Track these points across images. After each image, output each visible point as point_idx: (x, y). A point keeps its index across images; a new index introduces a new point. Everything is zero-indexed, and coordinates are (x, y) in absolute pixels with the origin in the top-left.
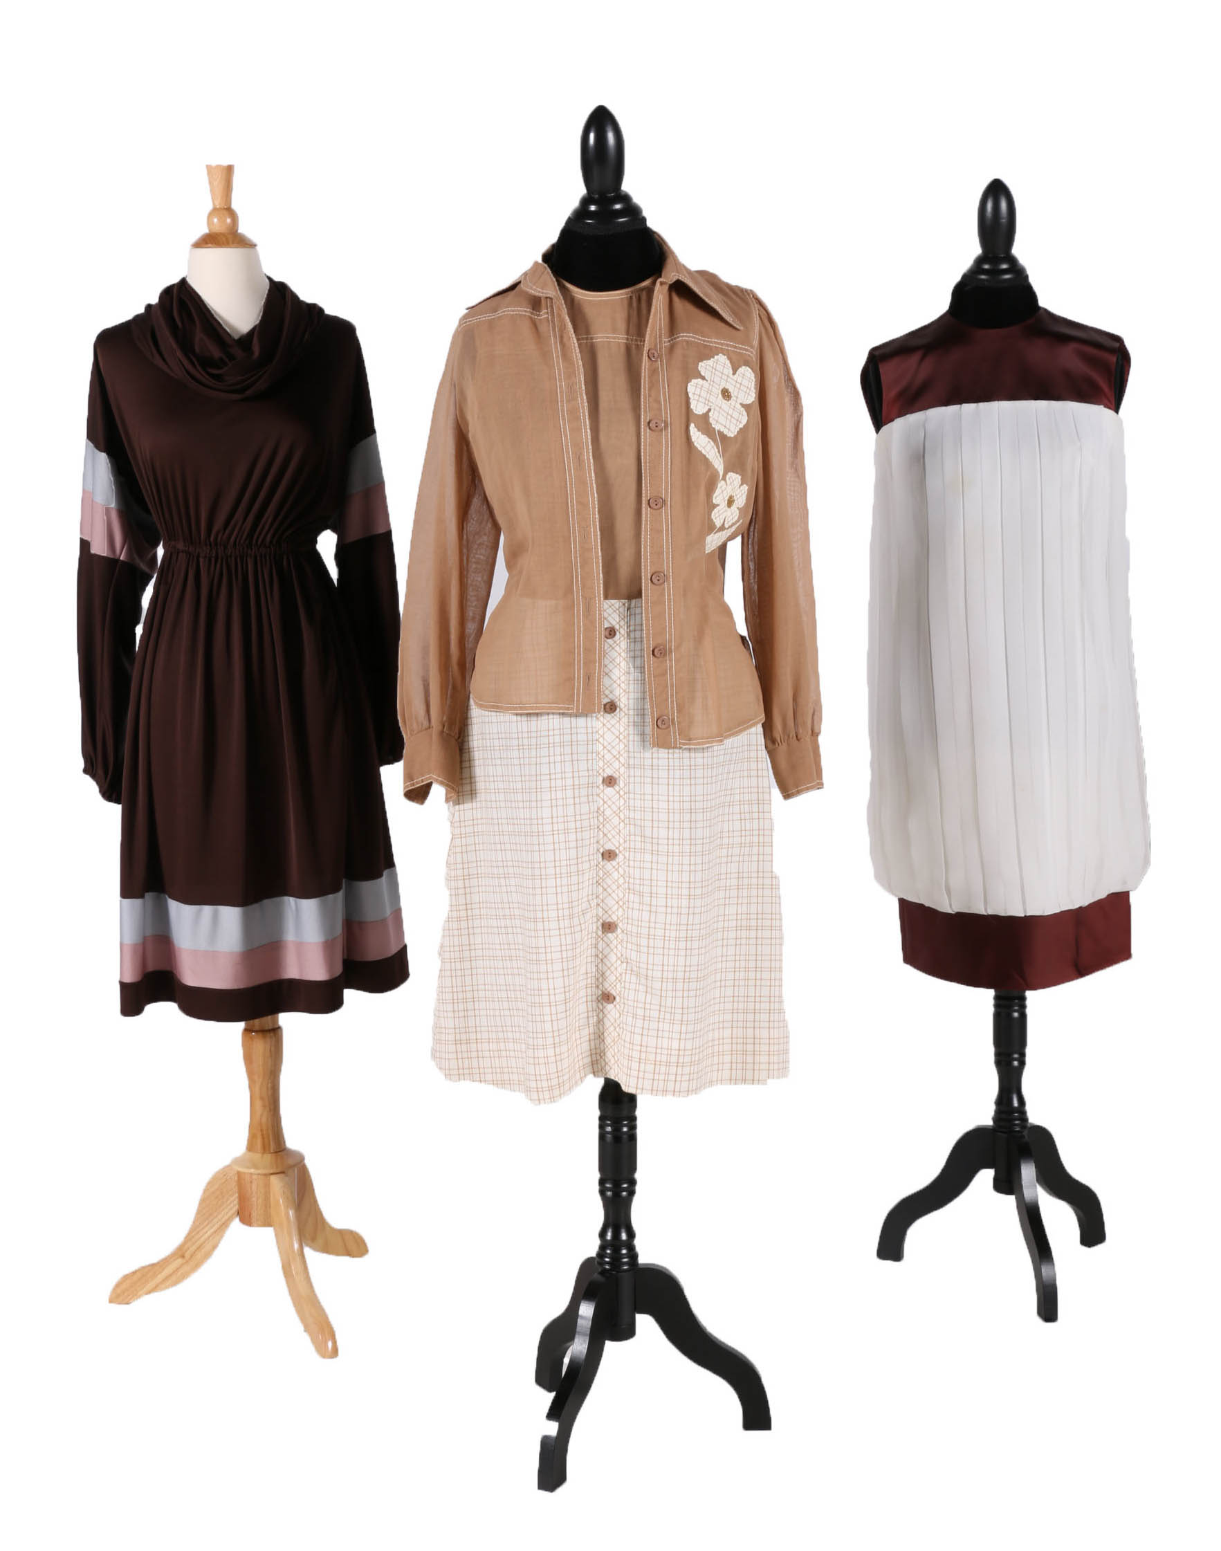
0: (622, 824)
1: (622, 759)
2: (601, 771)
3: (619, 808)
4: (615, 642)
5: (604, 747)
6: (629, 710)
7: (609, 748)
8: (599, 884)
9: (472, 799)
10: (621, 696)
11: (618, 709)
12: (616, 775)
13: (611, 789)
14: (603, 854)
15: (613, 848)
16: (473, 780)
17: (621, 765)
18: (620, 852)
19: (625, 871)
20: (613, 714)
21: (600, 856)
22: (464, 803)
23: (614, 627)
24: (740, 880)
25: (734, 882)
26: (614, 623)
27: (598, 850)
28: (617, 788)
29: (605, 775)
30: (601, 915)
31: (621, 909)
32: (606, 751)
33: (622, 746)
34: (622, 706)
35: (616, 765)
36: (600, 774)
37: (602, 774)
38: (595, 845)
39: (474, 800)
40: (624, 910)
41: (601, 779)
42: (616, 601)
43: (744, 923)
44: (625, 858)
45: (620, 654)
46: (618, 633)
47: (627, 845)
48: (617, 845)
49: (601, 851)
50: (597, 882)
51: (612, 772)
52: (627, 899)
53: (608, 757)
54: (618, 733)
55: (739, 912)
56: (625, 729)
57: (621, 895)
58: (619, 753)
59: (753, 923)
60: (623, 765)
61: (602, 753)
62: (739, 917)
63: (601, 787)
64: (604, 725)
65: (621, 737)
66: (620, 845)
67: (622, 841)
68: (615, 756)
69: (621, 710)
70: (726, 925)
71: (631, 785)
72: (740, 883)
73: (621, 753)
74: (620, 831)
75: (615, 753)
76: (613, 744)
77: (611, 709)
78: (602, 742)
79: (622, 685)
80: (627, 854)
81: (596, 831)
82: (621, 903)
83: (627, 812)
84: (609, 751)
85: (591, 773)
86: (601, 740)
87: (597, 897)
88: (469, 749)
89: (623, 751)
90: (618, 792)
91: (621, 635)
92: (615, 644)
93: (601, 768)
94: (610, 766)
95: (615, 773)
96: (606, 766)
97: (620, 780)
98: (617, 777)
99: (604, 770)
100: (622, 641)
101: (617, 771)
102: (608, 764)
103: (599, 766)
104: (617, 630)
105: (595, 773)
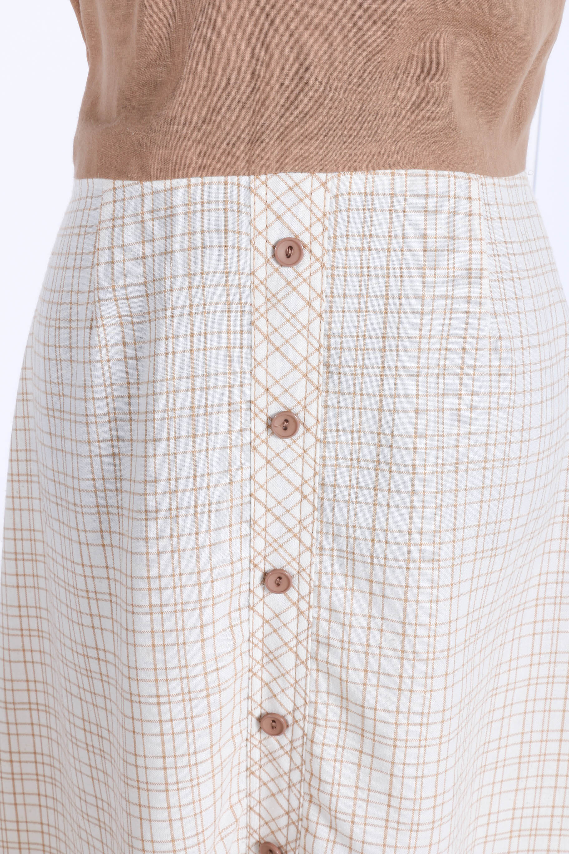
0: (302, 669)
1: (306, 538)
2: (258, 560)
3: (296, 637)
4: (300, 275)
5: (268, 510)
6: (325, 430)
7: (278, 511)
8: (253, 773)
10: (309, 400)
11: (301, 429)
12: (292, 570)
13: (281, 596)
14: (260, 719)
15: (282, 712)
17: (303, 548)
18: (295, 721)
19: (303, 762)
20: (288, 441)
21: (254, 721)
23: (297, 237)
24: (526, 747)
25: (513, 751)
26: (298, 229)
27: (250, 713)
28: (292, 593)
29: (268, 568)
30: (256, 827)
31: (292, 829)
32: (270, 518)
33: (307, 508)
34: (310, 422)
35: (293, 547)
36: (256, 566)
37: (262, 566)
38: (245, 703)
40: (299, 832)
41: (259, 575)
42: (305, 175)
43: (527, 823)
44: (304, 735)
45: (309, 304)
46: (306, 253)
47: (309, 710)
48: (290, 707)
49: (257, 713)
50: (247, 769)
51: (284, 563)
52: (305, 815)
53: (276, 530)
54: (297, 481)
55: (519, 805)
56: (316, 474)
57: (295, 803)
58: (300, 522)
59: (544, 823)
60: (310, 549)
61: (262, 523)
62: (518, 813)
63: (259, 591)
64: (268, 462)
65: (307, 490)
66: (296, 708)
67: (300, 702)
68: (290, 530)
69: (308, 430)
70: (492, 831)
71: (325, 593)
72: (525, 752)
73: (305, 523)
74: (296, 682)
75: (292, 522)
76: (288, 504)
77: (286, 429)
78: (263, 500)
79: (313, 376)
80: (309, 727)
81: (246, 676)
82: (294, 816)
83: (312, 645)
84: (278, 518)
85: (237, 566)
86: (261, 494)
87: (249, 795)
89: (310, 519)
90: (296, 604)
91: (313, 259)
92: (300, 280)
93: (259, 554)
94: (280, 550)
95: (289, 563)
96: (269, 549)
97: (301, 580)
98: (295, 573)
99: (265, 558)
100: (316, 272)
101: (294, 559)
102: (275, 545)
103: (255, 550)
104: (305, 246)
105: (246, 563)
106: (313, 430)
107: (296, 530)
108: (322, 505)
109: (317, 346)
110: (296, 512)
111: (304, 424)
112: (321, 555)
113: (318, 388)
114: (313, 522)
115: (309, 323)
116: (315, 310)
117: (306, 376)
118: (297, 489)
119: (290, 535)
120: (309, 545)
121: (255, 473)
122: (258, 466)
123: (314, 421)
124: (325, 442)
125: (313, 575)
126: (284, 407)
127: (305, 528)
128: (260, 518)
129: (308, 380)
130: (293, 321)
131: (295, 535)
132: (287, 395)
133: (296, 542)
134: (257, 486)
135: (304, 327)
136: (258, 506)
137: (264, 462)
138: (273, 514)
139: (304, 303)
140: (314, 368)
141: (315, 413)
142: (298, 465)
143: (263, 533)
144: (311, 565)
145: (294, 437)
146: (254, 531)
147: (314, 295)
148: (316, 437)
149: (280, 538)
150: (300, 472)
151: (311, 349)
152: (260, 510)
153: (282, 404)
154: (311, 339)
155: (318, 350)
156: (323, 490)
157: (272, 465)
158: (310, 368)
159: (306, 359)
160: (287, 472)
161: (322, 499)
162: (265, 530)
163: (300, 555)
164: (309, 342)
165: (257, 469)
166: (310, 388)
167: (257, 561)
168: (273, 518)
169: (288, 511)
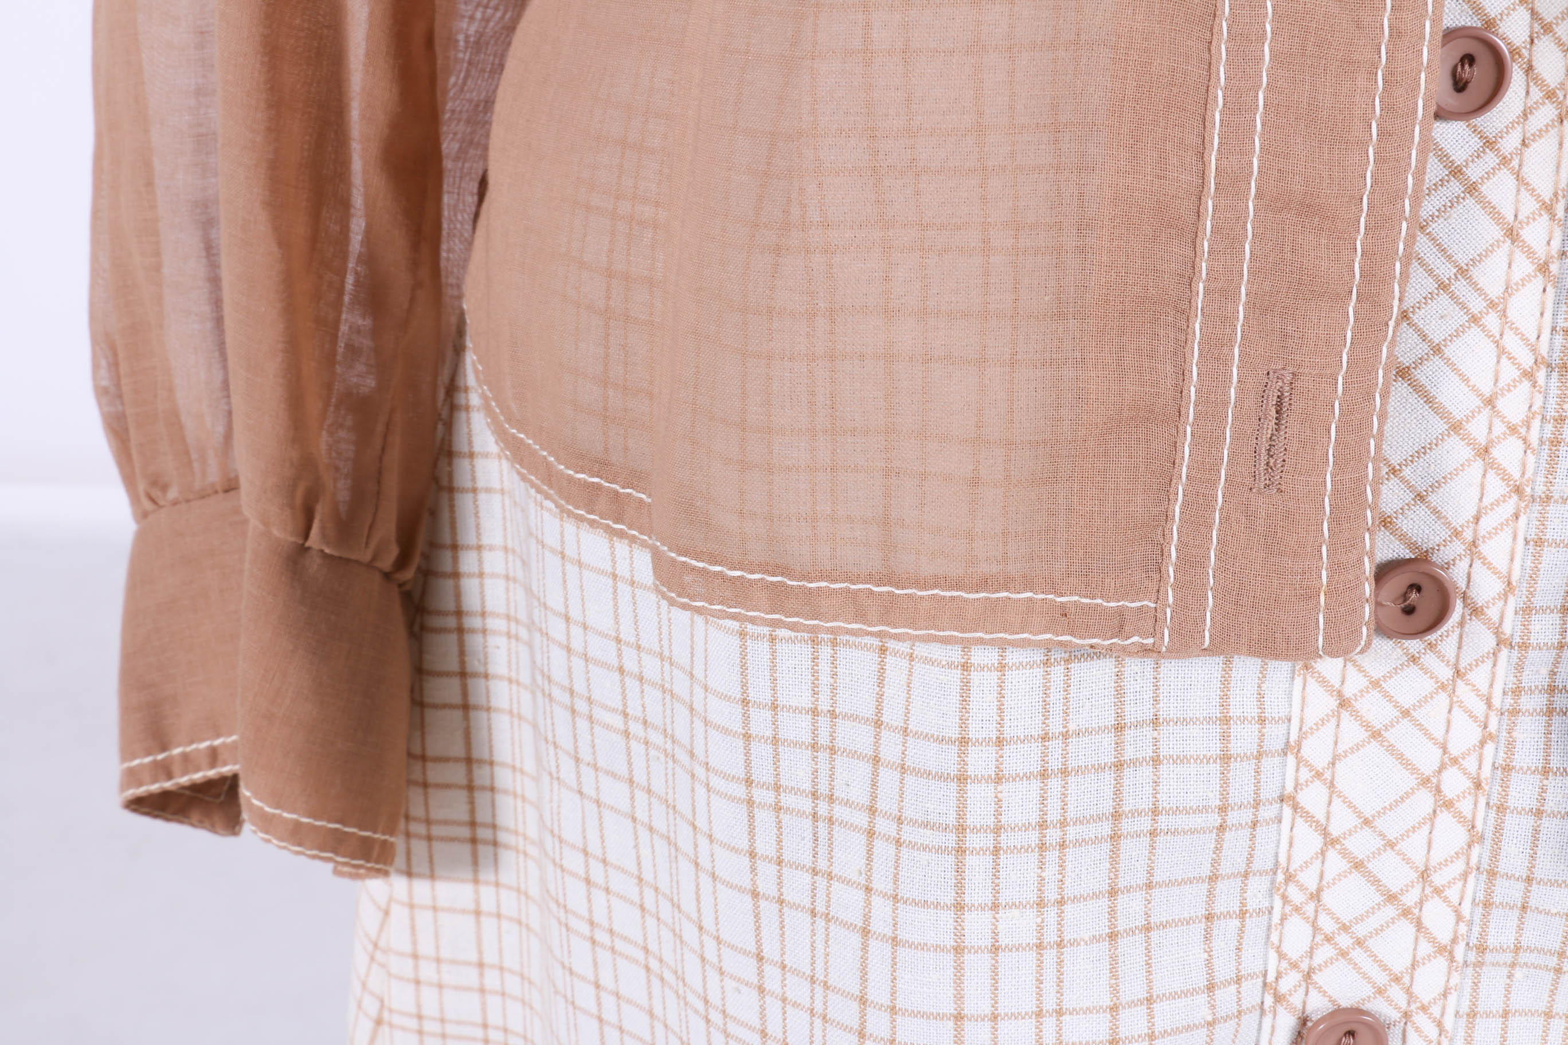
1: (1438, 918)
4: (1489, 144)
6: (1527, 611)
9: (475, 862)
16: (481, 776)
17: (1425, 948)
22: (432, 876)
33: (1451, 836)
34: (1485, 589)
35: (1397, 945)
37: (1296, 1000)
39: (486, 875)
41: (1285, 1025)
45: (1512, 234)
75: (1398, 877)
79: (1508, 453)
85: (1225, 999)
88: (459, 613)
89: (1457, 867)
91: (1536, 94)
92: (1490, 159)
93: (1294, 965)
94: (1357, 954)
95: (1380, 991)
96: (1325, 952)
97: (1411, 1034)
98: (1395, 1015)
99: (1308, 976)
100: (1540, 134)
101: (1397, 979)
102: (1344, 941)
103: (1281, 956)
104: (1515, 52)
105: (1252, 992)
106: (1493, 613)
107: (1410, 899)
108: (1498, 829)
109: (1527, 360)
110: (1415, 847)
111: (1464, 597)
112: (1479, 964)
113: (1518, 490)
114: (1465, 876)
115: (1508, 289)
116: (1530, 253)
117: (1484, 452)
118: (1425, 781)
119: (1390, 911)
120: (1445, 938)
121: (1302, 736)
122: (1312, 716)
123: (1499, 586)
124: (1524, 646)
125: (1449, 1022)
126: (1412, 545)
127: (1438, 891)
128: (1307, 864)
129: (1491, 465)
130: (1460, 287)
131: (1406, 913)
132: (1421, 510)
133: (1406, 928)
134: (1305, 774)
135: (1492, 305)
136: (1303, 828)
137: (1333, 703)
138: (1345, 853)
139: (1496, 232)
140: (1513, 430)
141: (1502, 565)
142: (1434, 715)
143: (1310, 908)
144: (1445, 995)
145: (1432, 637)
146: (1285, 898)
147: (1529, 205)
148: (1497, 632)
149: (1360, 919)
150: (1439, 733)
151: (1509, 372)
152: (1308, 841)
153: (1402, 537)
154: (1511, 342)
155: (1528, 375)
156: (1505, 786)
157: (1356, 715)
158: (1499, 428)
159: (1490, 402)
160: (1402, 735)
161: (1501, 809)
162: (1316, 896)
163: (1414, 965)
164: (1501, 351)
165: (1309, 723)
166: (1496, 488)
167: (1284, 986)
168: (1344, 865)
169: (1391, 845)
